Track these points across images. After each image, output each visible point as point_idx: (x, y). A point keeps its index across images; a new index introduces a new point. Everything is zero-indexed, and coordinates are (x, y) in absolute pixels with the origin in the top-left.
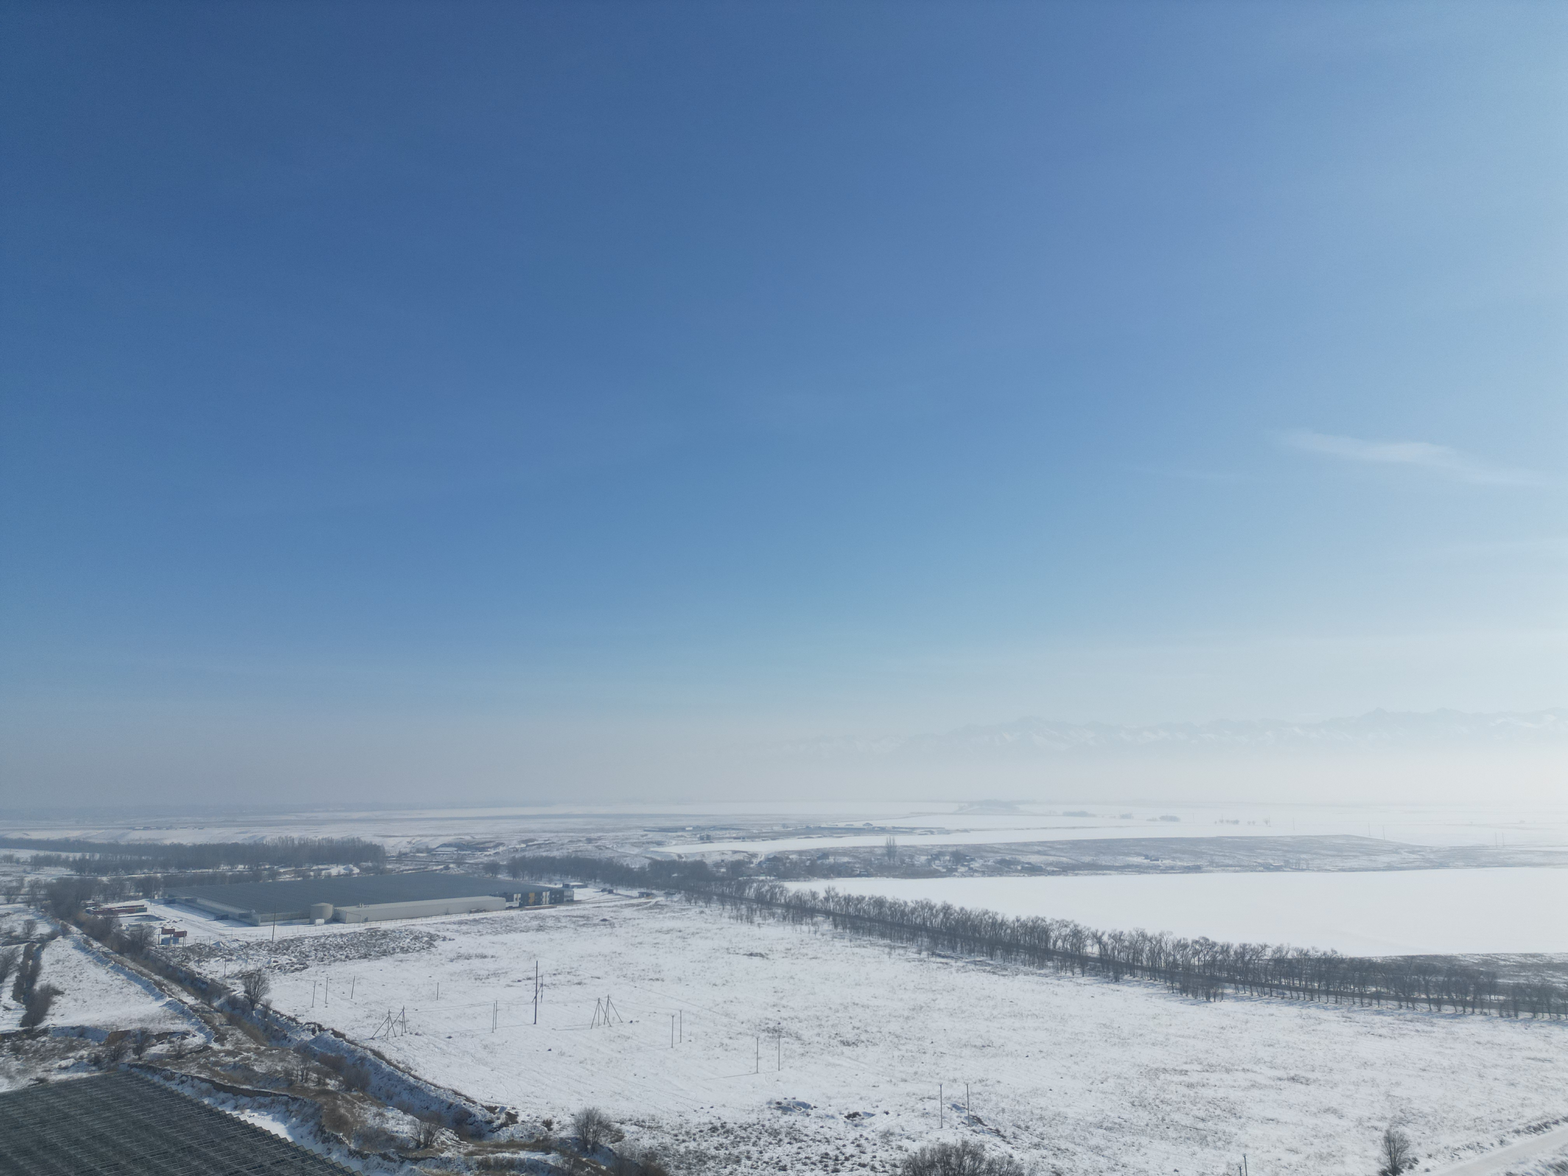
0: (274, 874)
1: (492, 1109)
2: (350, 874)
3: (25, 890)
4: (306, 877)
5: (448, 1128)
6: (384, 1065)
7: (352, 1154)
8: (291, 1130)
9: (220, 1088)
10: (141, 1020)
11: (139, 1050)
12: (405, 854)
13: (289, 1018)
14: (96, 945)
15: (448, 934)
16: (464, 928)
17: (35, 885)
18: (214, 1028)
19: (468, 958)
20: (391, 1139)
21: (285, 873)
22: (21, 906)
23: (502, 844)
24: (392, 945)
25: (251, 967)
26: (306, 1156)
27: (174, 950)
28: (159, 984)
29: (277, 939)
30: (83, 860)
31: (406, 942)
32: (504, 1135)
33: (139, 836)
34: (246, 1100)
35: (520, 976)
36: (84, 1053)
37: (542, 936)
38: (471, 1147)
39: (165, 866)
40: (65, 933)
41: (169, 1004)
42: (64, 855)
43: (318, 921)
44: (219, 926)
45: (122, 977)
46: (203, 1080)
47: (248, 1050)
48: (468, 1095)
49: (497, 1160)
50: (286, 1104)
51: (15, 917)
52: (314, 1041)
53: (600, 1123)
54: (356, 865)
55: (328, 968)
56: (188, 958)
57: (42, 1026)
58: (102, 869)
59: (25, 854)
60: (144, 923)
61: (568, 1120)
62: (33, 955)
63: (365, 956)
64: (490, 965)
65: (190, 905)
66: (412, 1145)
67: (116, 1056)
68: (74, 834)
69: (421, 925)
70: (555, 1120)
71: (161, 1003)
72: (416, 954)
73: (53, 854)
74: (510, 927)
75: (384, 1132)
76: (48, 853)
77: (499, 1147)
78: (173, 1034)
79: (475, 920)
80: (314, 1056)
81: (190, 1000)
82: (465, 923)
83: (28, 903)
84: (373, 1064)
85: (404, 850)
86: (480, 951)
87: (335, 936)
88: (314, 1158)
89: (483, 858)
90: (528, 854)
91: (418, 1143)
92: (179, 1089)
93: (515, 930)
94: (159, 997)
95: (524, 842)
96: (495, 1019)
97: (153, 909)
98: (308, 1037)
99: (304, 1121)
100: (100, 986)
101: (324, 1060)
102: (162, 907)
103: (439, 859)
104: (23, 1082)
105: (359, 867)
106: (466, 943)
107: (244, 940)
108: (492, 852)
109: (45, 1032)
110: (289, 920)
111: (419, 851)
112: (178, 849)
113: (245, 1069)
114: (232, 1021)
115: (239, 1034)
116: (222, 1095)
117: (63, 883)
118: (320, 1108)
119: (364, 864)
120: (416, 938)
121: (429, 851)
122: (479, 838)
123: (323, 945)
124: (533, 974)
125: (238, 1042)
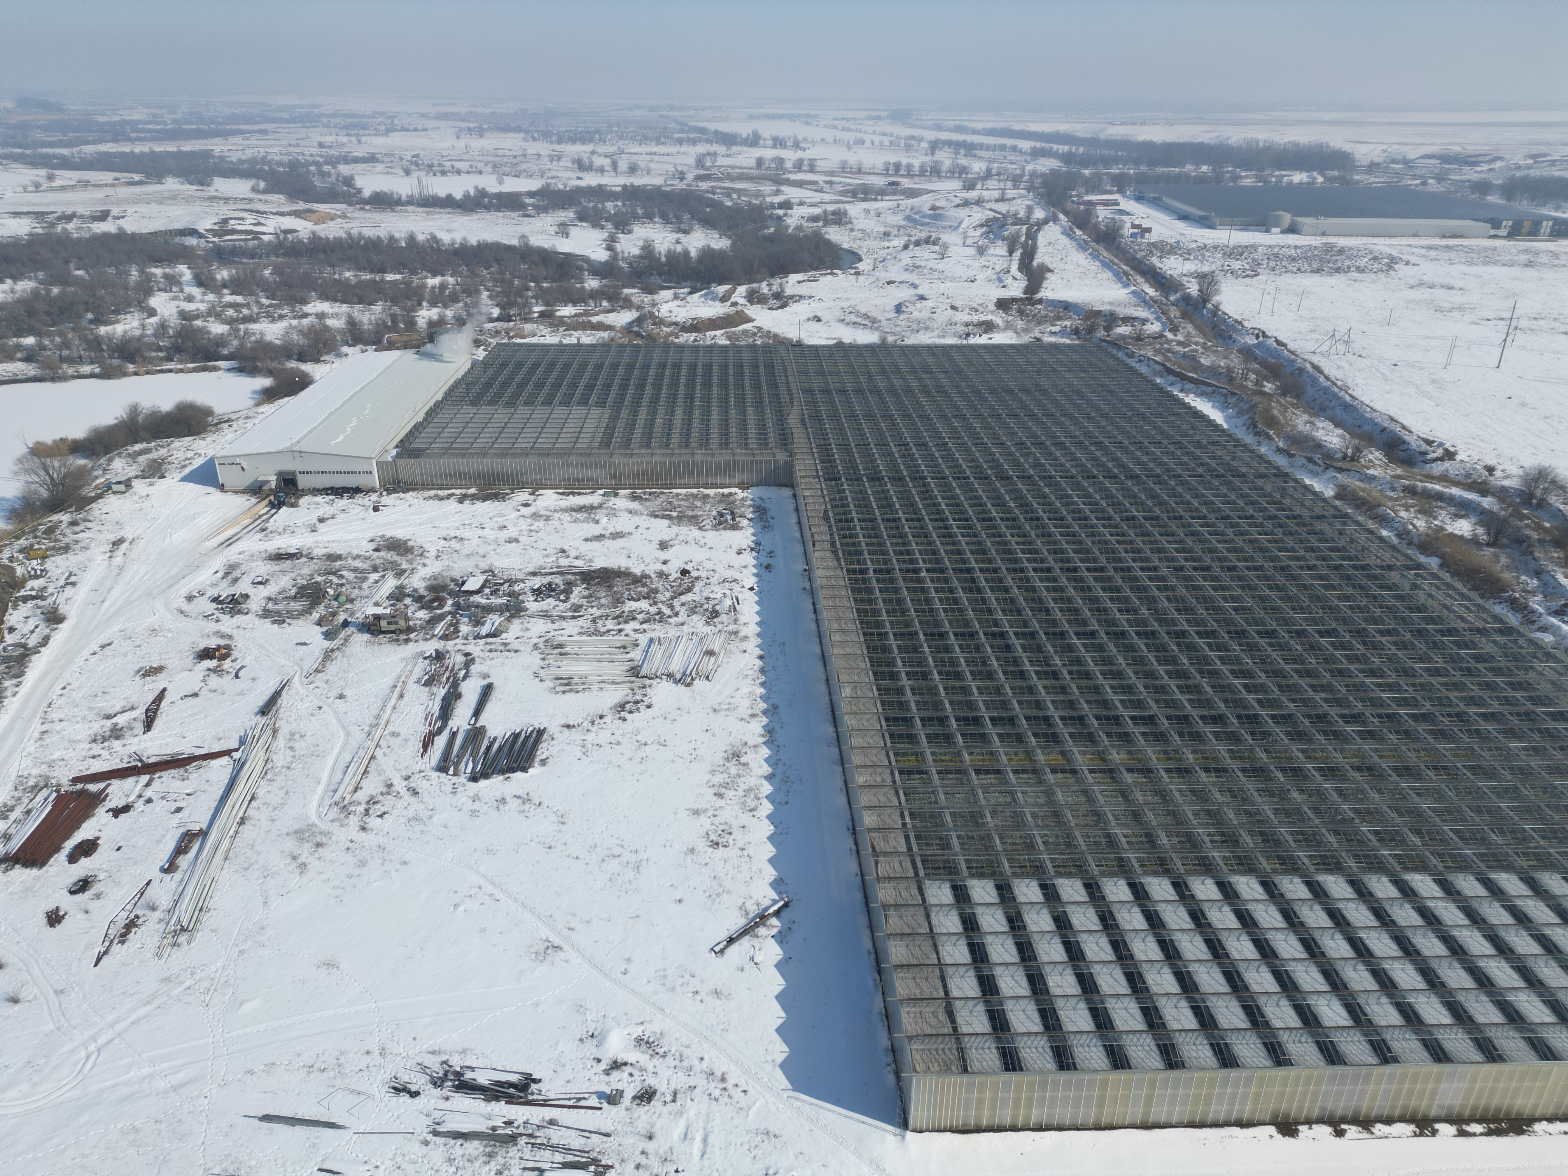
0: (1236, 178)
1: (1429, 442)
2: (1312, 183)
3: (1026, 178)
4: (1266, 182)
5: (1379, 449)
6: (1322, 379)
7: (1279, 450)
8: (1227, 419)
9: (1170, 372)
10: (1111, 303)
11: (1108, 328)
12: (1378, 164)
13: (1236, 321)
14: (1078, 232)
15: (1413, 259)
16: (1433, 253)
17: (1033, 174)
18: (1169, 319)
19: (1431, 287)
20: (1319, 446)
21: (1247, 177)
22: (1024, 192)
23: (1500, 159)
24: (1347, 263)
25: (1206, 268)
26: (1237, 443)
27: (1140, 245)
28: (1126, 274)
29: (1232, 244)
30: (1070, 153)
31: (1363, 262)
32: (1438, 469)
33: (1116, 132)
34: (1190, 386)
35: (1490, 315)
36: (1067, 323)
37: (1529, 273)
38: (1399, 471)
39: (1137, 162)
40: (1055, 219)
41: (1133, 292)
42: (1055, 147)
43: (1274, 230)
44: (1181, 226)
45: (1097, 263)
46: (1156, 362)
47: (1197, 344)
48: (1405, 423)
49: (1424, 490)
50: (1226, 396)
51: (1019, 201)
52: (1257, 346)
53: (1554, 482)
54: (1321, 173)
55: (1278, 279)
56: (1151, 253)
57: (1038, 296)
58: (1085, 162)
59: (1026, 145)
60: (1117, 217)
61: (1515, 470)
62: (1032, 236)
63: (1318, 271)
64: (1456, 298)
65: (1156, 203)
66: (1339, 455)
67: (1091, 330)
68: (1063, 128)
69: (1383, 246)
70: (1500, 468)
71: (1127, 291)
72: (1372, 276)
73: (1047, 145)
74: (1489, 259)
75: (1313, 439)
76: (1043, 145)
77: (1430, 478)
78: (1135, 319)
79: (1448, 247)
80: (1255, 359)
81: (1151, 292)
82: (1436, 248)
83: (1028, 190)
84: (1310, 376)
85: (1376, 160)
86: (1446, 281)
87: (1289, 247)
88: (1245, 446)
89: (1472, 174)
90: (1533, 173)
91: (1345, 457)
92: (1137, 366)
93: (1495, 263)
94: (1126, 286)
95: (1531, 157)
96: (1450, 355)
97: (1126, 204)
98: (1251, 341)
99: (1240, 413)
100: (1080, 270)
101: (1264, 364)
102: (1132, 203)
103: (1416, 172)
104: (1026, 339)
105: (1323, 175)
106: (1430, 270)
107: (1202, 241)
108: (1485, 167)
109: (1040, 301)
110: (1246, 226)
111: (1394, 161)
112: (1149, 146)
113: (1192, 359)
114: (1184, 315)
115: (1190, 328)
116: (1171, 378)
117: (1054, 173)
118: (1255, 406)
119: (1330, 173)
120: (1375, 259)
121: (1406, 162)
122: (1471, 149)
123: (1276, 255)
124: (1507, 315)
125: (1188, 335)
